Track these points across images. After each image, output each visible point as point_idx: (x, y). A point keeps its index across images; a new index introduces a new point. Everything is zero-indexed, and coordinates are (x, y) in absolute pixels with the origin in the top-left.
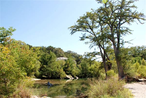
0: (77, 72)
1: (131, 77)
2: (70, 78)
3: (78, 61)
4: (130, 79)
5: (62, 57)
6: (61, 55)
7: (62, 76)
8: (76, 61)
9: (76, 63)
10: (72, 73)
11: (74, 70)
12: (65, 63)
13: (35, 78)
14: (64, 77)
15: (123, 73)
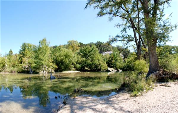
0: (121, 65)
1: (169, 72)
2: (111, 71)
3: (126, 55)
4: (167, 74)
5: (110, 51)
7: (103, 68)
8: (123, 55)
9: (123, 58)
10: (116, 66)
11: (117, 63)
12: (109, 56)
13: (75, 70)
14: (105, 70)
15: (156, 64)
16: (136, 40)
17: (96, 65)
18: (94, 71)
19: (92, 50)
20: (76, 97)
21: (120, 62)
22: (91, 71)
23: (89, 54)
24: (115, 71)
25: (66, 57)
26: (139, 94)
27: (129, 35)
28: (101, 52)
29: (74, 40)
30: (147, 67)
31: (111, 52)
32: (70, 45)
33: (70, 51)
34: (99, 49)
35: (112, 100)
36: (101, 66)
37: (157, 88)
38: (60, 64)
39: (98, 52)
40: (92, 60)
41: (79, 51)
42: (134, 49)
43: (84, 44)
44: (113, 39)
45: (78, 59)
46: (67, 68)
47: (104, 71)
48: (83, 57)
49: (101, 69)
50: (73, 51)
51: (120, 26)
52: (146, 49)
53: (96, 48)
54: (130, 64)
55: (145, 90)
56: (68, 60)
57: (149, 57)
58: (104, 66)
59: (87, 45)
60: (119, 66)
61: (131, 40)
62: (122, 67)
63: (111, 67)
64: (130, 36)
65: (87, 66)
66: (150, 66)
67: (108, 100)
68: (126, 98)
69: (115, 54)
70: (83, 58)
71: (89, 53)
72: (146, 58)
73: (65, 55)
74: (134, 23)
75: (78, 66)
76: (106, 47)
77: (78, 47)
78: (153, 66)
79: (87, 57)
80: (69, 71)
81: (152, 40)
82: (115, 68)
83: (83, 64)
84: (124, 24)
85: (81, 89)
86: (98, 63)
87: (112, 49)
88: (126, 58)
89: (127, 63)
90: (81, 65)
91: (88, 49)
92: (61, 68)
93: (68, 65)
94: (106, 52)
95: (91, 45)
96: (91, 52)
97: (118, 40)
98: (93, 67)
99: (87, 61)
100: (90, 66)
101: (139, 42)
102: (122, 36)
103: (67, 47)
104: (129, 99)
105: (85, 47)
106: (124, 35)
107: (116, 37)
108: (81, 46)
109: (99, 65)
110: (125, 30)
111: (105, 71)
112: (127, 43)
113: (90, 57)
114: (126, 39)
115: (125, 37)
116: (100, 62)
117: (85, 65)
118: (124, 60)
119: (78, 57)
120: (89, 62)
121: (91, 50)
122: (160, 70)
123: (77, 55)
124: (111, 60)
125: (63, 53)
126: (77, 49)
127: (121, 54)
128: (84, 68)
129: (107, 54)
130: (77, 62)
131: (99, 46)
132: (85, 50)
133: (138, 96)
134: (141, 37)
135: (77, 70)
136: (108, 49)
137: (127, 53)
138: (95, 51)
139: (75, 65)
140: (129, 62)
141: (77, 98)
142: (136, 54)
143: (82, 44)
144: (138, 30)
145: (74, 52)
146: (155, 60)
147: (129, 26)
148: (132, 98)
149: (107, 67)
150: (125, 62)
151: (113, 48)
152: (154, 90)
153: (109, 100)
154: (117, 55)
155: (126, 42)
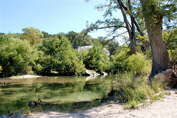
0: (106, 66)
2: (91, 74)
3: (113, 50)
5: (88, 45)
6: (87, 43)
7: (78, 71)
8: (109, 50)
9: (109, 54)
10: (98, 67)
11: (100, 62)
12: (87, 52)
13: (34, 75)
14: (81, 73)
15: (164, 57)
16: (127, 25)
17: (67, 66)
18: (64, 76)
19: (62, 43)
20: (30, 114)
21: (104, 60)
22: (60, 75)
23: (56, 49)
24: (96, 74)
25: (19, 53)
26: (138, 105)
27: (115, 19)
28: (75, 47)
29: (33, 27)
30: (147, 65)
31: (90, 47)
32: (27, 34)
33: (26, 43)
34: (72, 42)
35: (89, 114)
36: (75, 68)
37: (169, 97)
38: (9, 63)
39: (70, 46)
40: (61, 58)
41: (41, 44)
42: (124, 40)
43: (49, 34)
44: (92, 26)
45: (39, 56)
46: (20, 71)
47: (80, 75)
48: (47, 53)
49: (75, 71)
50: (32, 43)
51: (101, 7)
52: (144, 36)
53: (68, 41)
54: (121, 63)
55: (149, 100)
56: (23, 57)
57: (151, 48)
58: (80, 67)
59: (54, 36)
60: (103, 67)
61: (120, 26)
62: (107, 68)
63: (91, 69)
64: (118, 19)
65: (54, 68)
66: (154, 62)
67: (83, 115)
68: (117, 111)
69: (96, 49)
70: (47, 55)
71: (57, 47)
72: (145, 50)
73: (17, 50)
74: (123, 2)
75: (39, 67)
76: (82, 39)
77: (40, 38)
78: (158, 62)
79: (54, 54)
80: (23, 76)
81: (154, 18)
82: (97, 70)
83: (48, 65)
84: (108, 5)
85: (41, 102)
86: (71, 63)
87: (91, 42)
88: (113, 54)
89: (114, 61)
90: (44, 66)
91: (56, 42)
92: (9, 71)
93: (22, 65)
94: (82, 47)
95: (59, 37)
96: (60, 46)
97: (100, 27)
98: (63, 69)
99: (53, 60)
100: (57, 67)
101: (133, 28)
102: (106, 21)
103: (22, 37)
104: (122, 113)
105: (51, 39)
106: (108, 19)
107: (97, 22)
108: (45, 37)
109: (73, 65)
110: (109, 12)
111: (82, 75)
112: (114, 30)
113: (58, 53)
114: (111, 26)
115: (110, 23)
116: (74, 62)
117: (51, 66)
118: (111, 58)
119: (39, 54)
120: (57, 61)
121: (60, 44)
122: (173, 67)
123: (38, 50)
124: (91, 59)
125: (13, 46)
126: (38, 41)
127: (105, 49)
128: (49, 71)
129: (84, 50)
130: (37, 62)
131: (71, 37)
132: (51, 43)
133: (137, 108)
134: (134, 20)
135: (38, 73)
136: (86, 42)
137: (114, 46)
138: (66, 45)
139: (34, 65)
140: (119, 60)
141: (32, 114)
142: (129, 47)
143: (46, 35)
144: (129, 10)
145: (34, 46)
146: (161, 51)
147: (115, 7)
148: (127, 111)
149: (85, 69)
150: (112, 61)
151: (93, 40)
152: (166, 100)
153: (85, 114)
154: (100, 51)
155: (112, 29)
